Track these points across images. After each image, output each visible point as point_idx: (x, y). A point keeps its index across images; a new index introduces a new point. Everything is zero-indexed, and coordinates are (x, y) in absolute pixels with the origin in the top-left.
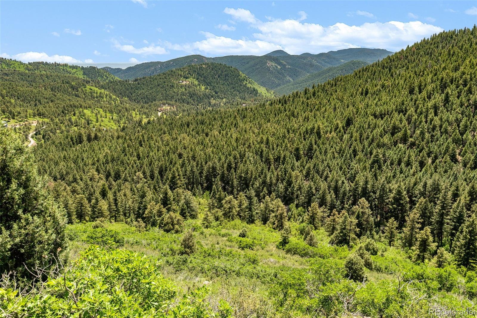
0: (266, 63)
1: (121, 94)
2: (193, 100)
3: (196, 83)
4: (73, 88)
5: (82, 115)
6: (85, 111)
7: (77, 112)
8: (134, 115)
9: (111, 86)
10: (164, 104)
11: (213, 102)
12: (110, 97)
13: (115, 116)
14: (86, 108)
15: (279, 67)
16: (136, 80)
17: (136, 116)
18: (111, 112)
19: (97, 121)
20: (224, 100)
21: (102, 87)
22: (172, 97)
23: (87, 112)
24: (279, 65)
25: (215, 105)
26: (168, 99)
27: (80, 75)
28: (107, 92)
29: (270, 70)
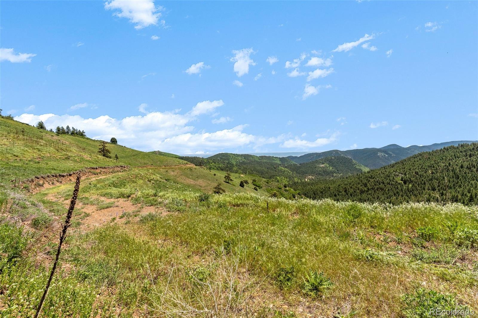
0: (378, 153)
1: (293, 170)
2: (325, 174)
3: (328, 166)
4: (274, 168)
5: (276, 179)
6: (278, 177)
7: (275, 177)
8: (295, 179)
9: (291, 167)
10: (310, 175)
11: (335, 175)
12: (288, 172)
13: (288, 180)
14: (278, 176)
15: (387, 155)
16: (300, 164)
17: (296, 180)
18: (287, 178)
19: (281, 181)
20: (341, 174)
21: (286, 167)
22: (315, 172)
23: (278, 178)
24: (387, 154)
25: (335, 176)
26: (312, 173)
27: (279, 162)
28: (287, 169)
29: (379, 157)
